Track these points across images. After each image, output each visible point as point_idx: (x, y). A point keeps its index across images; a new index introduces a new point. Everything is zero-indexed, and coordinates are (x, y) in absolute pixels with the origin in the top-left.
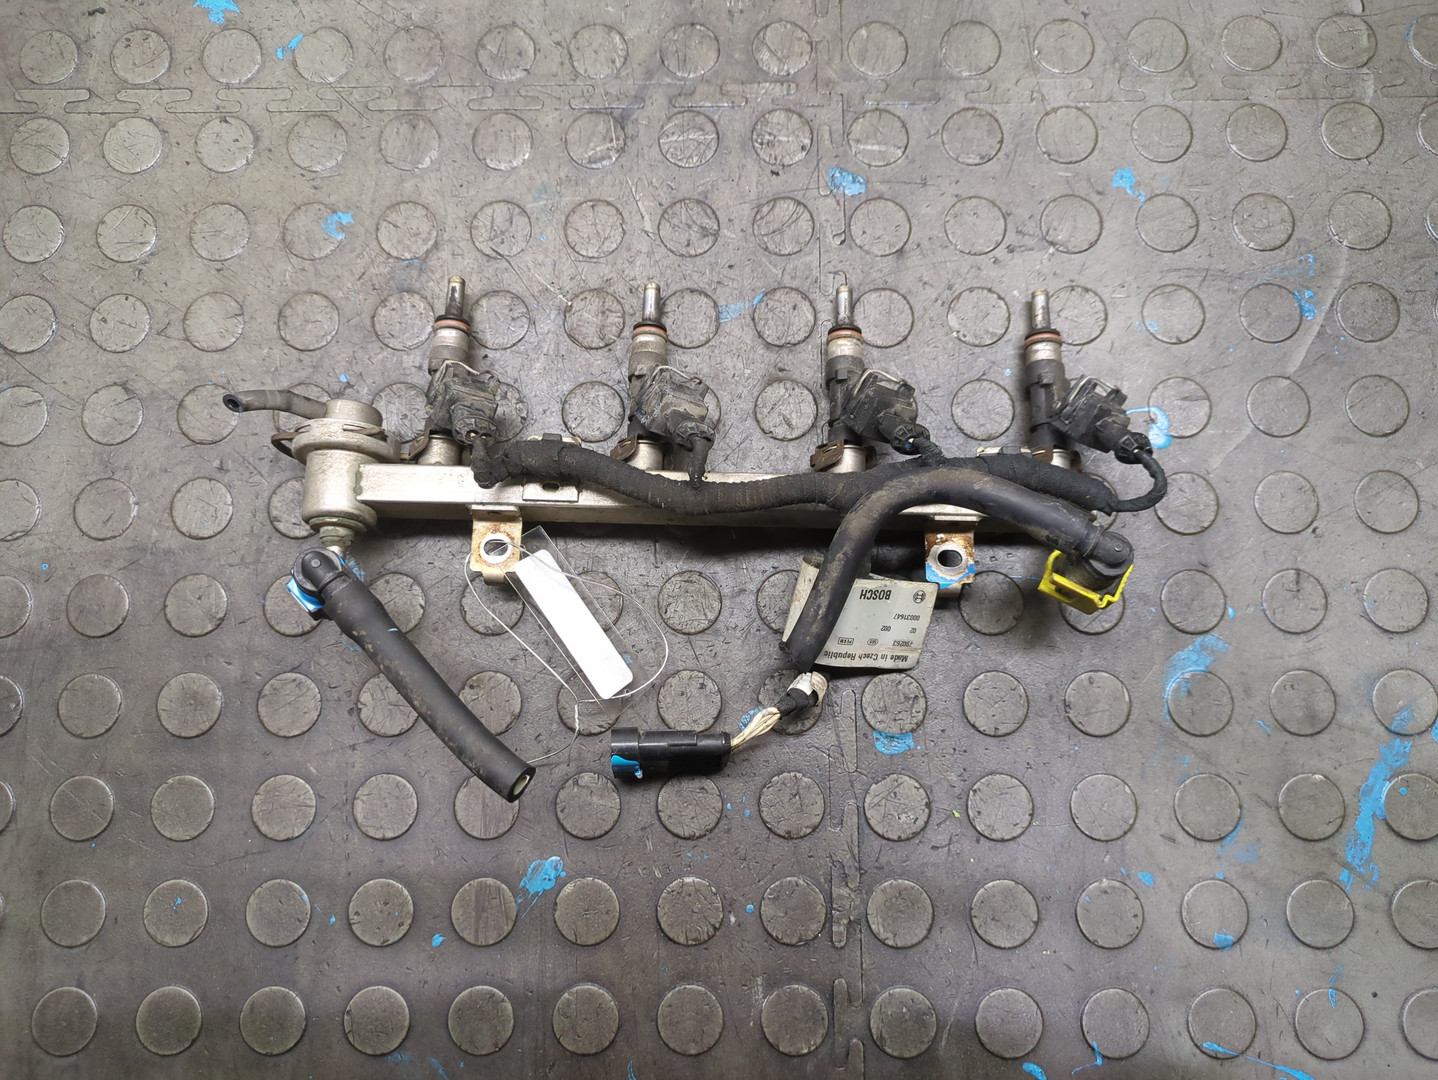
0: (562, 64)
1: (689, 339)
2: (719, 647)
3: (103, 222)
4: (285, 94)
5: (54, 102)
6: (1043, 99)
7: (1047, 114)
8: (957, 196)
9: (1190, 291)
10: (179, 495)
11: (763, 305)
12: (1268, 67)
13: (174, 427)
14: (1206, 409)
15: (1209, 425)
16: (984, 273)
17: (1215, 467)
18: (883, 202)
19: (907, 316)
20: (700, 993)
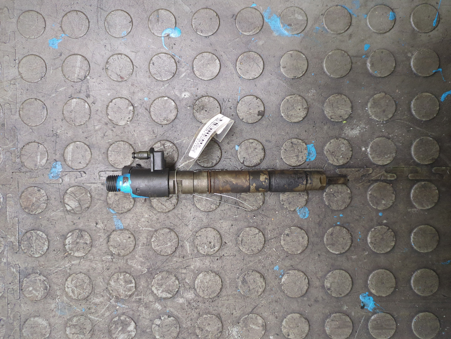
1: (131, 243)
6: (14, 79)
7: (22, 77)
8: (62, 120)
9: (107, 16)
11: (115, 209)
14: (163, 11)
15: (170, 10)
16: (99, 108)
17: (189, 9)
18: (65, 154)
19: (120, 144)
20: (415, 235)
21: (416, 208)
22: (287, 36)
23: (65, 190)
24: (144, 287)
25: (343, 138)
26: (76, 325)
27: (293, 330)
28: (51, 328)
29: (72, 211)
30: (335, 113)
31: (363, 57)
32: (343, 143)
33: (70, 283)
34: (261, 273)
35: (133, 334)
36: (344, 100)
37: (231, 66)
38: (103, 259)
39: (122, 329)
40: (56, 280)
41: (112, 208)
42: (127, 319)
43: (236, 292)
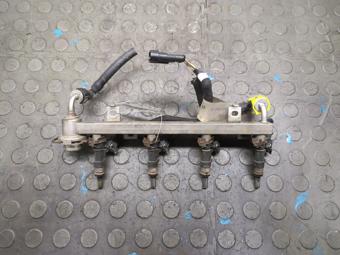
0: (141, 48)
1: (171, 114)
2: (179, 194)
3: (26, 83)
4: (73, 53)
5: (16, 54)
6: (257, 59)
7: (258, 62)
8: (237, 81)
9: (294, 105)
10: (40, 152)
11: (190, 106)
12: (309, 53)
13: (40, 135)
14: (300, 134)
15: (301, 138)
17: (304, 148)
22: (295, 206)
25: (235, 242)
27: (117, 207)
32: (232, 242)
36: (259, 243)
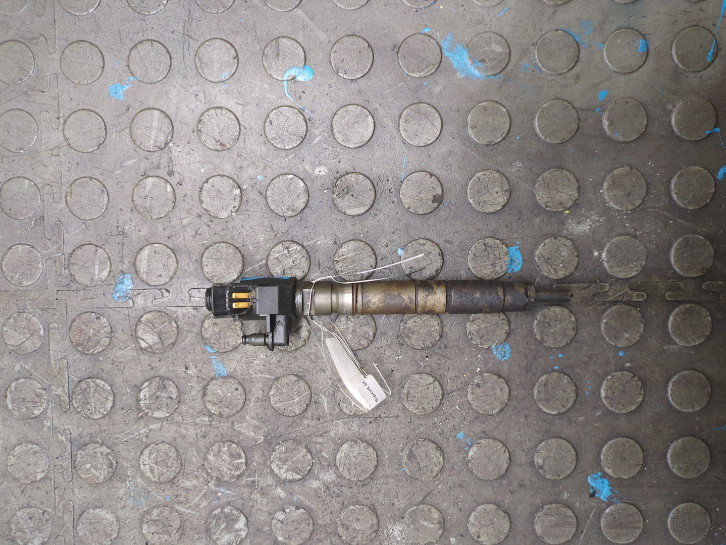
0: (38, 488)
1: (239, 397)
2: (451, 374)
6: (57, 147)
7: (69, 145)
8: (132, 210)
9: (199, 48)
11: (214, 346)
14: (285, 40)
15: (296, 39)
16: (188, 192)
17: (326, 36)
18: (137, 262)
19: (221, 246)
20: (673, 386)
21: (677, 344)
22: (478, 78)
23: (138, 317)
24: (259, 464)
25: (564, 237)
26: (157, 520)
27: (485, 528)
28: (120, 525)
29: (150, 350)
30: (552, 199)
31: (597, 110)
32: (565, 245)
33: (147, 458)
34: (437, 442)
35: (243, 534)
36: (566, 178)
37: (391, 126)
38: (197, 422)
39: (227, 526)
40: (125, 453)
41: (209, 345)
42: (235, 512)
43: (398, 472)
